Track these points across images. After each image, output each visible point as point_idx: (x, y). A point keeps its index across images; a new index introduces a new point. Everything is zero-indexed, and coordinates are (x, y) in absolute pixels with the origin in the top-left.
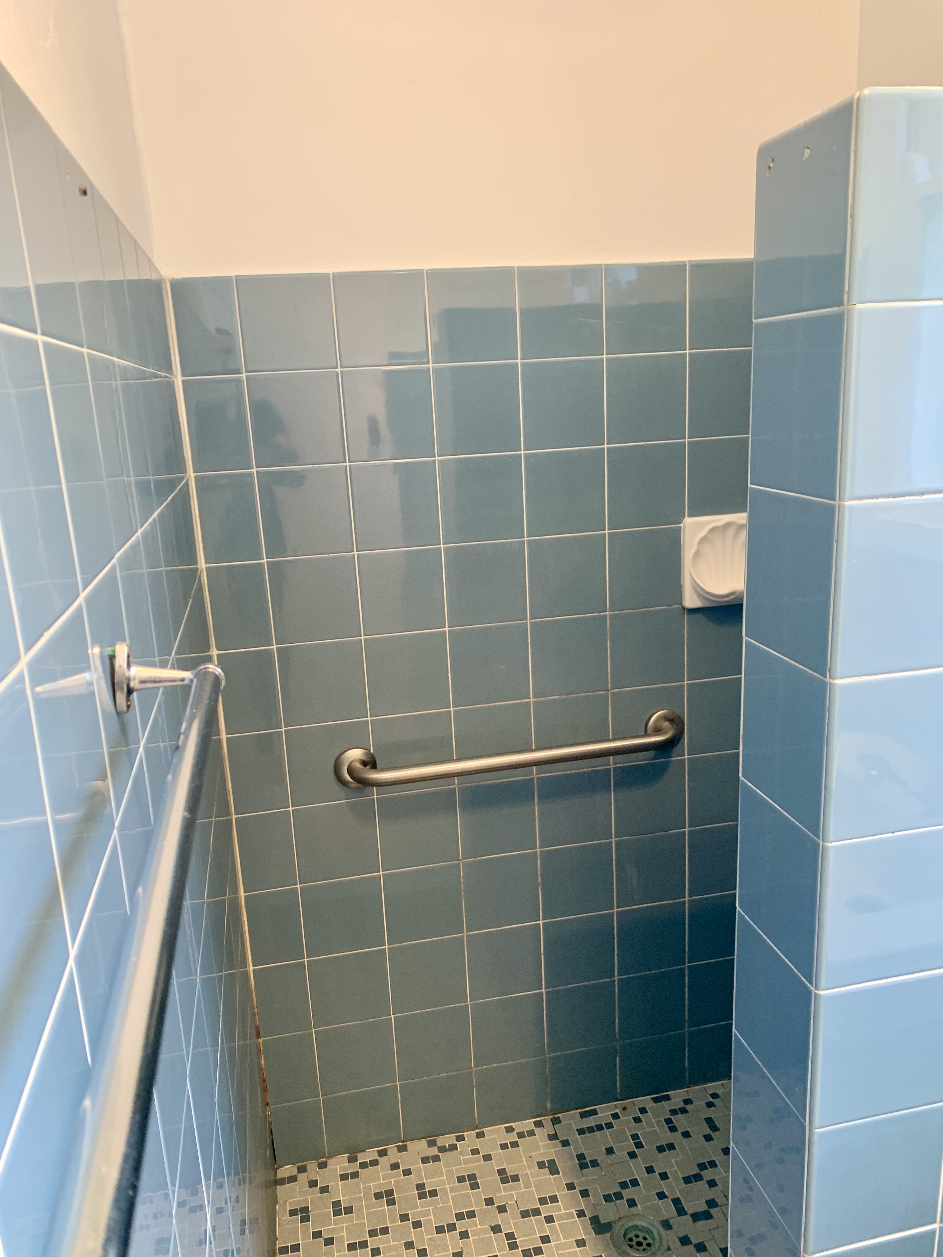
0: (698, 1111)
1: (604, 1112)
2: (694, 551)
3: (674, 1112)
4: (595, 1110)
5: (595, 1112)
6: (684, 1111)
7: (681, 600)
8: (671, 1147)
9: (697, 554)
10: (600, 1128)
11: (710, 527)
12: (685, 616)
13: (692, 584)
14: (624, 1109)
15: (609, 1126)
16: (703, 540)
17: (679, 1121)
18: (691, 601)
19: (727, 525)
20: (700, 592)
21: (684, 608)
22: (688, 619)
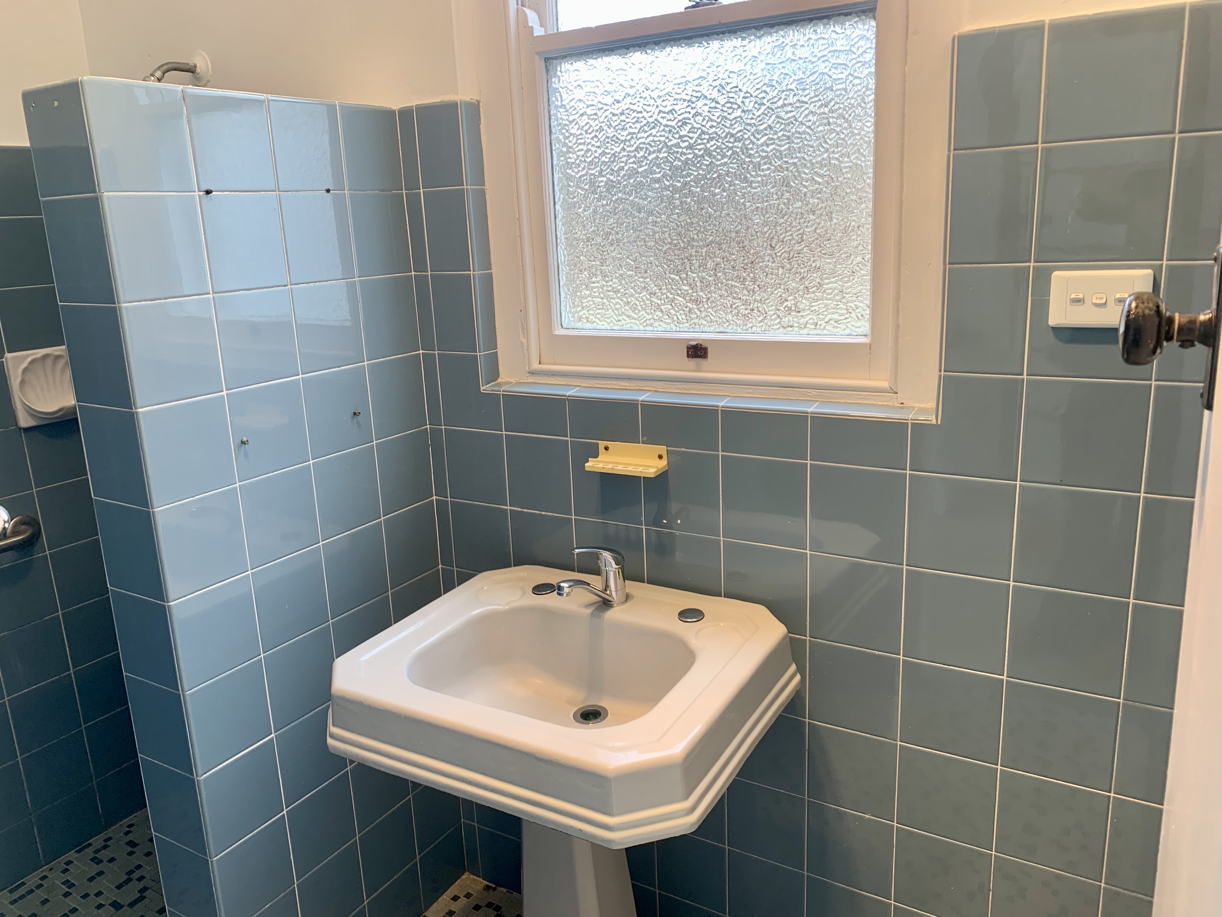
0: (119, 841)
1: (32, 880)
2: (19, 380)
3: (97, 851)
4: (23, 882)
5: (23, 884)
6: (105, 847)
7: (17, 423)
8: (101, 873)
9: (23, 382)
10: (32, 891)
11: (29, 359)
12: (23, 435)
13: (23, 407)
14: (51, 869)
15: (39, 886)
16: (25, 370)
17: (104, 855)
18: (25, 421)
19: (46, 356)
20: (32, 413)
21: (20, 429)
22: (25, 436)
